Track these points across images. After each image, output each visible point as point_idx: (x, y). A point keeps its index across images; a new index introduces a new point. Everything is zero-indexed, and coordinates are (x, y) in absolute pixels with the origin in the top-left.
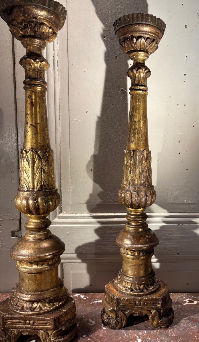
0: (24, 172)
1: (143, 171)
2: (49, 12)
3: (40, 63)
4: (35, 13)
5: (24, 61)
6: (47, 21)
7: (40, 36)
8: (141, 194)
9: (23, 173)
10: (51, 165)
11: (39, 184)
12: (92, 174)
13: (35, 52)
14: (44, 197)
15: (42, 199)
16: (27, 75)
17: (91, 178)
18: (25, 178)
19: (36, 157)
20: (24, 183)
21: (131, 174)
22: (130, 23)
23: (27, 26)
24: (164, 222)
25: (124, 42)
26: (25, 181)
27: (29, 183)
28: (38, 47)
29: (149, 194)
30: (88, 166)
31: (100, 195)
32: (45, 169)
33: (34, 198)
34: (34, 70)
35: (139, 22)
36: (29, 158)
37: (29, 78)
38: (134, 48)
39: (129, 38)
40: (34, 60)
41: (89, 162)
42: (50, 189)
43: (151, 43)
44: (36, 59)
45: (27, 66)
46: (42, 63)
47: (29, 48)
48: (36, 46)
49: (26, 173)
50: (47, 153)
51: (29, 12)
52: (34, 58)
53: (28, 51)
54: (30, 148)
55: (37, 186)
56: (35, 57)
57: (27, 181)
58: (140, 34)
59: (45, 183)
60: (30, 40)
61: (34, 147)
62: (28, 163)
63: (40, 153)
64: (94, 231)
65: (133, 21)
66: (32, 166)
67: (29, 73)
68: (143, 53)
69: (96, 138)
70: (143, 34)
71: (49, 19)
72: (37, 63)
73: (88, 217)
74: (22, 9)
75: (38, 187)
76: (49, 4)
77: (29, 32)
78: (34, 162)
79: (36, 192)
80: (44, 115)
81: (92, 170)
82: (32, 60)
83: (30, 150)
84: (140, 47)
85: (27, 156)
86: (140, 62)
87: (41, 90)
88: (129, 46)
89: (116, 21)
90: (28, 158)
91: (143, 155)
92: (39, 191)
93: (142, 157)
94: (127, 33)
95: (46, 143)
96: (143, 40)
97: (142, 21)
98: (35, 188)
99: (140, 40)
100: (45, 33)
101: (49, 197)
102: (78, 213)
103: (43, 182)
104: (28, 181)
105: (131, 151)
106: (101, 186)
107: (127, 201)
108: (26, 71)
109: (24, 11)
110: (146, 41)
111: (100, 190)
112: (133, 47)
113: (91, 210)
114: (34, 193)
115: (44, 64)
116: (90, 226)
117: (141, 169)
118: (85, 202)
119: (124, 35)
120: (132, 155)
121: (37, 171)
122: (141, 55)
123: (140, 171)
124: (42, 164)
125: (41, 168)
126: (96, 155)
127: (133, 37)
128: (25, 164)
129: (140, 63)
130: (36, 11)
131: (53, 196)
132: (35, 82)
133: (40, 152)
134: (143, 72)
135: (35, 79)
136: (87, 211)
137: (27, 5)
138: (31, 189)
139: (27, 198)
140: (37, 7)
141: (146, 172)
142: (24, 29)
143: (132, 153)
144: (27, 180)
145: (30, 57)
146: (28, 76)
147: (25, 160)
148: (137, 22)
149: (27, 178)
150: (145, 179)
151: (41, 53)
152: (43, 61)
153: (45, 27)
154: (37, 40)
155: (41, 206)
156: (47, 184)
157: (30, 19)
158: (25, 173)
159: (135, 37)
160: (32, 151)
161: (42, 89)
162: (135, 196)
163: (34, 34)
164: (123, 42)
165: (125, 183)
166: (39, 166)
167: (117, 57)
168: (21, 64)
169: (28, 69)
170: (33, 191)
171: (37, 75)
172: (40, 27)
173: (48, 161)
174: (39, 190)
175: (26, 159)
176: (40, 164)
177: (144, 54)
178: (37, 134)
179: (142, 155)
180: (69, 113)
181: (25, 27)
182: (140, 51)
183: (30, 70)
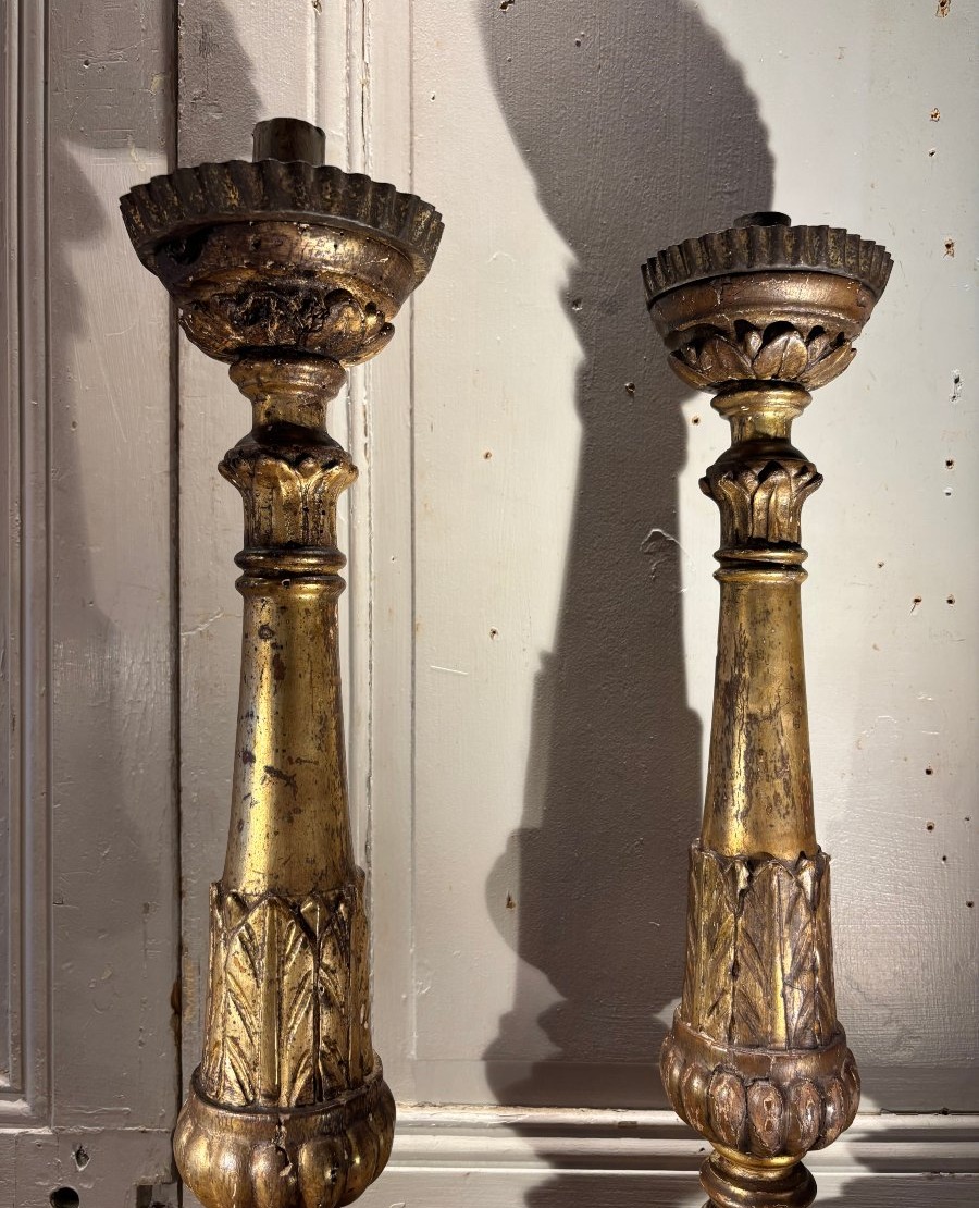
0: (232, 1008)
1: (799, 970)
2: (370, 241)
3: (318, 474)
4: (311, 251)
5: (245, 466)
6: (360, 282)
7: (323, 346)
8: (798, 1093)
9: (222, 1010)
10: (359, 960)
11: (303, 1072)
12: (512, 919)
13: (295, 419)
14: (328, 1139)
15: (317, 1153)
16: (257, 529)
17: (507, 941)
18: (234, 1039)
19: (294, 931)
20: (228, 1062)
21: (741, 979)
22: (735, 270)
23: (268, 311)
24: (863, 1160)
25: (698, 344)
26: (236, 1054)
27: (253, 1066)
28: (311, 395)
29: (834, 1093)
30: (493, 882)
31: (550, 1022)
32: (331, 987)
33: (278, 1149)
34: (290, 506)
35: (779, 266)
36: (258, 941)
37: (266, 546)
38: (746, 375)
39: (723, 332)
40: (295, 464)
41: (501, 863)
42: (356, 1084)
43: (830, 352)
44: (304, 457)
45: (256, 487)
46: (329, 471)
47: (266, 405)
48: (300, 392)
49: (240, 1014)
50: (342, 907)
51: (283, 250)
52: (292, 455)
53: (263, 419)
54: (261, 890)
55: (293, 1080)
56: (297, 449)
57: (242, 1054)
58: (783, 313)
59: (333, 1060)
60: (278, 369)
61: (280, 882)
62: (252, 966)
63: (313, 910)
64: (522, 1200)
65: (752, 259)
66: (270, 982)
67: (264, 523)
68: (788, 394)
69: (531, 752)
70: (798, 314)
71: (370, 273)
72: (307, 474)
73: (493, 1127)
74: (251, 239)
75: (300, 1083)
76: (374, 208)
77: (271, 333)
78: (278, 958)
79: (288, 1117)
80: (328, 714)
81: (515, 901)
82: (285, 466)
83: (262, 897)
84: (776, 369)
85: (248, 928)
86: (772, 433)
87: (321, 596)
88: (721, 366)
89: (663, 253)
90: (252, 938)
91: (800, 885)
92: (303, 1106)
93: (797, 897)
94: (719, 310)
95: (339, 854)
96: (795, 339)
97: (796, 261)
98: (284, 1091)
99: (780, 341)
100: (347, 334)
101: (350, 1136)
102: (443, 1105)
103: (323, 1053)
104: (248, 1054)
105: (738, 866)
106: (556, 980)
107: (726, 1126)
108: (250, 510)
109: (257, 245)
110: (807, 344)
111: (549, 995)
112: (740, 368)
113: (510, 1092)
114: (280, 1124)
115: (338, 477)
116: (507, 1174)
117: (788, 961)
118: (480, 1050)
119: (697, 316)
120: (742, 885)
121: (295, 1002)
122: (774, 406)
123: (787, 971)
124: (318, 964)
125: (316, 988)
126: (534, 831)
127: (745, 328)
128: (234, 969)
129: (767, 439)
130: (314, 241)
131: (367, 1123)
132: (296, 565)
133: (309, 905)
134: (786, 484)
135: (295, 548)
136: (487, 1096)
137: (273, 221)
138: (261, 1100)
139: (245, 1148)
140: (318, 227)
141: (814, 970)
142: (252, 323)
143: (744, 873)
144: (244, 1049)
145: (275, 448)
146: (263, 532)
147: (237, 946)
148: (771, 263)
149: (244, 1040)
150: (810, 1009)
151: (322, 420)
152: (331, 465)
153: (349, 311)
154: (307, 367)
155: (312, 1194)
156: (340, 1063)
157: (283, 278)
158: (235, 1015)
159: (757, 329)
160: (272, 904)
161: (325, 590)
162: (769, 1105)
163: (293, 342)
164: (691, 344)
165: (707, 1022)
166: (305, 979)
167: (632, 386)
168: (228, 478)
169: (260, 500)
170: (276, 1111)
171: (305, 528)
172: (325, 314)
173: (347, 942)
174: (300, 1104)
175: (243, 943)
176: (311, 967)
177: (791, 398)
178: (296, 817)
179: (795, 889)
180: (413, 637)
181: (257, 315)
182: (775, 384)
183: (269, 507)
